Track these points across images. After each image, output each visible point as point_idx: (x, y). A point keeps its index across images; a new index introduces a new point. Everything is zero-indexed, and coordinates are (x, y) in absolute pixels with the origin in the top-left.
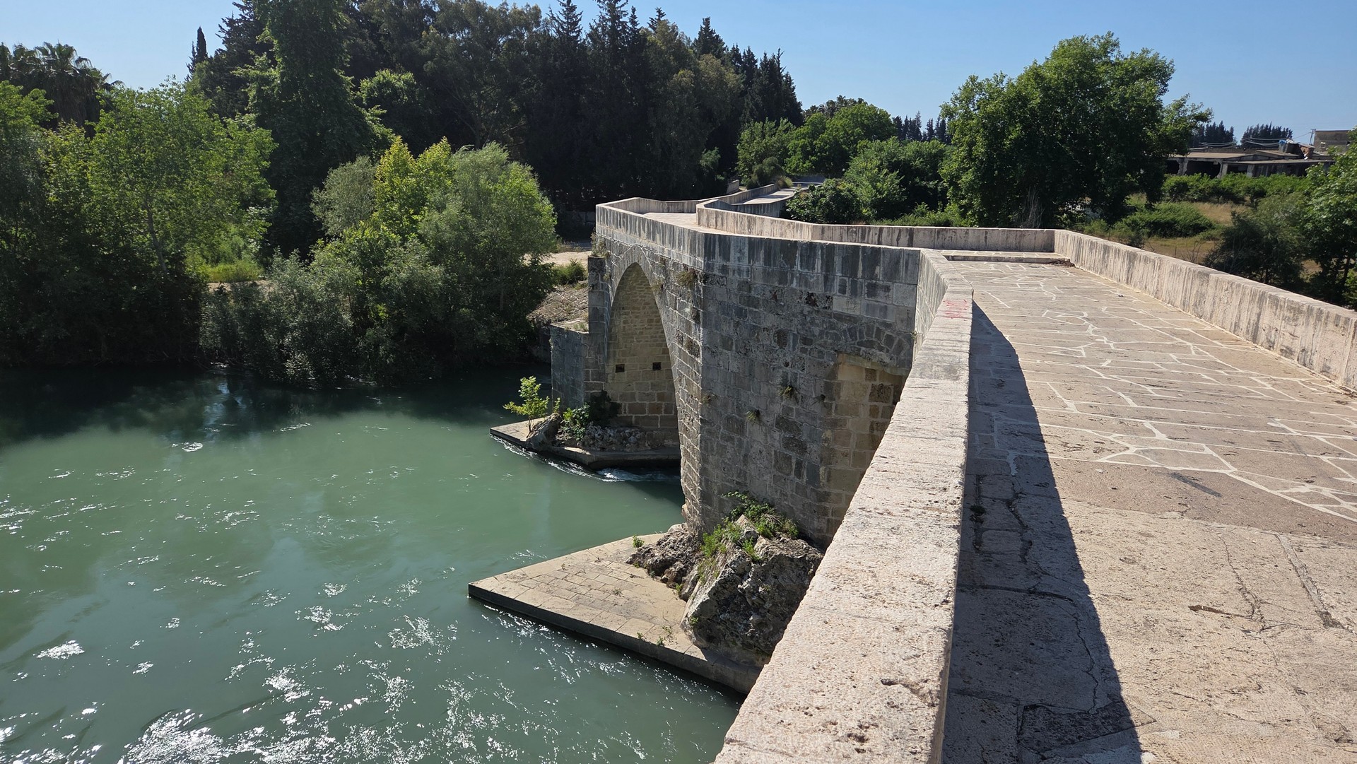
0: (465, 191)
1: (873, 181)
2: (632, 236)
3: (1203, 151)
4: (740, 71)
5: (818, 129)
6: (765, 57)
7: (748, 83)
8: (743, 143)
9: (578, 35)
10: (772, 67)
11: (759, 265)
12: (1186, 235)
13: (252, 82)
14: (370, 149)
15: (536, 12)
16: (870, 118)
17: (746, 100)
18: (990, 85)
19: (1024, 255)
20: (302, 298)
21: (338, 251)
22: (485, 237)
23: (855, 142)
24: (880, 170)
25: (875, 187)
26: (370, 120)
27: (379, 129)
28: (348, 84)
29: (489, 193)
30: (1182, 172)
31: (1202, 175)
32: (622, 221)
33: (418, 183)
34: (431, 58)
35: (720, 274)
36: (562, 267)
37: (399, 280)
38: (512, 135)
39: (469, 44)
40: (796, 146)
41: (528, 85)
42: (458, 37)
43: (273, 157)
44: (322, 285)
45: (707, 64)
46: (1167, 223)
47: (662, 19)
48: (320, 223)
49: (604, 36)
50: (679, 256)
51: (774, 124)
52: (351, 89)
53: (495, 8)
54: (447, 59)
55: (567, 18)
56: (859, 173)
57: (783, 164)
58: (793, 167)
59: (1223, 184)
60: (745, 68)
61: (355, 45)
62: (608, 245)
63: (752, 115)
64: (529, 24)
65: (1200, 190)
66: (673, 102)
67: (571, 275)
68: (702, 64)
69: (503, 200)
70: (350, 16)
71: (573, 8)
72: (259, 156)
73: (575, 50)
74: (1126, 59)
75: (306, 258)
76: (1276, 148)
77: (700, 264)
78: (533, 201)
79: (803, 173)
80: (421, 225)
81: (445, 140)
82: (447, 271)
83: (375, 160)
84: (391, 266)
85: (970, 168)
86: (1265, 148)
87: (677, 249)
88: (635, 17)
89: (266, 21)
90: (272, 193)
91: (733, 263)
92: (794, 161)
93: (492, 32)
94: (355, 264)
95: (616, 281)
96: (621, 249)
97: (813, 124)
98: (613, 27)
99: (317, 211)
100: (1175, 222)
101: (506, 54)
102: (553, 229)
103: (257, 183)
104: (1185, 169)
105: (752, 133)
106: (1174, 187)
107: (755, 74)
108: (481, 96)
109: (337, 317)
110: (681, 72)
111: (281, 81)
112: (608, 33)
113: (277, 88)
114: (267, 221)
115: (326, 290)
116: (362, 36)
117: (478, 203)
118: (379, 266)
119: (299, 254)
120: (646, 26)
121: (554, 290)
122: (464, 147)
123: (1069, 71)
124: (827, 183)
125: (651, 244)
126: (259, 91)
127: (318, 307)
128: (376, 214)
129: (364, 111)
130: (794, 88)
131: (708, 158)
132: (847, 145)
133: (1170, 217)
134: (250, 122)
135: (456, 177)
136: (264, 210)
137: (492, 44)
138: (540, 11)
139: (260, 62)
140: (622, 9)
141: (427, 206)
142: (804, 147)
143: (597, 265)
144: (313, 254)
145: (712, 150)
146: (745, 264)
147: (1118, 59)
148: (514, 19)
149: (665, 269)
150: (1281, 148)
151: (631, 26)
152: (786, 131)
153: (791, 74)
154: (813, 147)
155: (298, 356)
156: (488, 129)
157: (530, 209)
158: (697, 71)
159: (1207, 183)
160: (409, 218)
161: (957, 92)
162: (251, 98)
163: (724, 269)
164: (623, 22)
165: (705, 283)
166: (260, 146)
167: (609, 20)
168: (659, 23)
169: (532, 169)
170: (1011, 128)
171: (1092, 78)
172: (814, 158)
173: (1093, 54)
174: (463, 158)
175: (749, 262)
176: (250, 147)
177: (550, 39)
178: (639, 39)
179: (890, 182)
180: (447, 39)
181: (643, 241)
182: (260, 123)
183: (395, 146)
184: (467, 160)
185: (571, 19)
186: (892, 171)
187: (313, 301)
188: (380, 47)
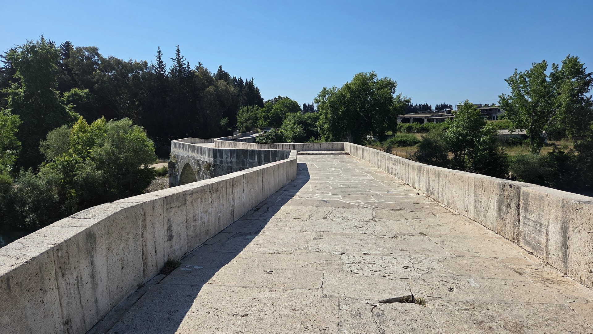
0: (113, 138)
1: (292, 128)
2: (186, 152)
3: (418, 114)
4: (237, 86)
5: (270, 109)
6: (247, 80)
7: (240, 91)
8: (239, 115)
9: (164, 73)
10: (250, 85)
11: (234, 159)
12: (411, 145)
13: (10, 95)
14: (68, 122)
15: (145, 64)
16: (290, 104)
17: (240, 98)
18: (331, 91)
19: (334, 152)
20: (34, 189)
21: (52, 167)
22: (123, 157)
23: (285, 114)
24: (295, 124)
25: (293, 131)
26: (68, 110)
27: (72, 114)
28: (57, 94)
29: (124, 138)
30: (411, 122)
31: (417, 123)
32: (182, 147)
33: (91, 136)
34: (97, 83)
35: (220, 164)
36: (159, 169)
37: (82, 178)
38: (136, 114)
39: (114, 77)
40: (261, 116)
41: (142, 93)
42: (110, 74)
43: (21, 127)
44: (44, 182)
45: (221, 84)
46: (404, 141)
47: (201, 66)
48: (43, 155)
49: (176, 73)
50: (204, 158)
51: (252, 107)
52: (59, 97)
53: (126, 62)
54: (105, 83)
55: (159, 66)
56: (286, 126)
57: (256, 123)
58: (261, 124)
59: (425, 126)
60: (239, 85)
61: (61, 78)
62: (176, 157)
63: (243, 104)
64: (143, 68)
65: (417, 129)
66: (207, 99)
67: (163, 172)
68: (219, 84)
69: (131, 141)
70: (58, 66)
71: (162, 62)
72: (13, 127)
73: (163, 79)
74: (380, 81)
75: (36, 171)
76: (444, 112)
77: (212, 161)
78: (144, 141)
79: (265, 127)
80: (92, 153)
81: (103, 117)
82: (104, 173)
83: (70, 127)
84: (78, 172)
85: (327, 122)
86: (440, 112)
87: (203, 156)
88: (189, 66)
89: (18, 69)
90: (19, 143)
91: (224, 159)
92: (261, 122)
93: (125, 72)
94: (60, 172)
95: (180, 171)
96: (182, 158)
97: (267, 107)
98: (180, 70)
99: (42, 150)
100: (407, 141)
101: (132, 81)
102: (154, 153)
103: (12, 139)
104: (412, 121)
105: (243, 111)
106: (407, 128)
107: (243, 87)
108: (121, 98)
109: (51, 196)
110: (210, 87)
111: (24, 94)
112: (177, 72)
113: (22, 97)
114: (16, 156)
115: (46, 185)
116: (64, 74)
117: (119, 143)
118: (72, 172)
119: (32, 169)
120: (194, 69)
121: (155, 179)
122: (112, 120)
123: (359, 85)
124: (272, 130)
125: (193, 155)
126: (13, 99)
127: (41, 193)
128: (70, 150)
129: (65, 106)
130: (260, 93)
131: (224, 121)
132: (282, 115)
133: (405, 139)
134: (8, 112)
135: (109, 132)
136: (14, 152)
137: (126, 77)
138: (147, 63)
139: (14, 86)
140: (183, 62)
141: (95, 145)
142: (264, 116)
143: (172, 166)
144: (40, 169)
145: (225, 118)
146: (229, 160)
147: (377, 81)
148: (135, 66)
149: (199, 164)
150: (445, 112)
151: (187, 69)
152: (257, 110)
153: (258, 87)
154: (268, 116)
155: (31, 216)
156: (124, 112)
157: (143, 144)
158: (217, 87)
159: (419, 126)
160: (87, 151)
161: (319, 93)
162: (9, 102)
163: (221, 162)
164: (184, 67)
165: (214, 168)
166: (14, 123)
167: (178, 67)
168: (200, 68)
169: (144, 128)
170: (340, 107)
171: (368, 88)
172: (269, 120)
173: (367, 79)
174: (111, 124)
175: (231, 159)
176: (9, 123)
177: (152, 74)
178: (191, 74)
179: (299, 129)
180: (105, 75)
181: (190, 154)
182: (13, 112)
183: (80, 120)
184: (114, 125)
185: (161, 66)
186: (299, 125)
187: (39, 190)
188: (73, 79)
